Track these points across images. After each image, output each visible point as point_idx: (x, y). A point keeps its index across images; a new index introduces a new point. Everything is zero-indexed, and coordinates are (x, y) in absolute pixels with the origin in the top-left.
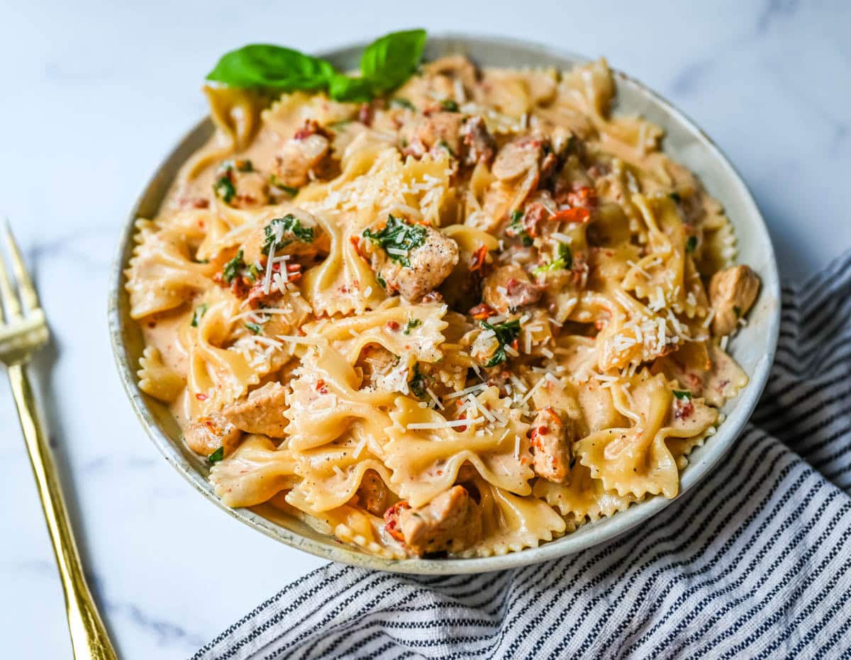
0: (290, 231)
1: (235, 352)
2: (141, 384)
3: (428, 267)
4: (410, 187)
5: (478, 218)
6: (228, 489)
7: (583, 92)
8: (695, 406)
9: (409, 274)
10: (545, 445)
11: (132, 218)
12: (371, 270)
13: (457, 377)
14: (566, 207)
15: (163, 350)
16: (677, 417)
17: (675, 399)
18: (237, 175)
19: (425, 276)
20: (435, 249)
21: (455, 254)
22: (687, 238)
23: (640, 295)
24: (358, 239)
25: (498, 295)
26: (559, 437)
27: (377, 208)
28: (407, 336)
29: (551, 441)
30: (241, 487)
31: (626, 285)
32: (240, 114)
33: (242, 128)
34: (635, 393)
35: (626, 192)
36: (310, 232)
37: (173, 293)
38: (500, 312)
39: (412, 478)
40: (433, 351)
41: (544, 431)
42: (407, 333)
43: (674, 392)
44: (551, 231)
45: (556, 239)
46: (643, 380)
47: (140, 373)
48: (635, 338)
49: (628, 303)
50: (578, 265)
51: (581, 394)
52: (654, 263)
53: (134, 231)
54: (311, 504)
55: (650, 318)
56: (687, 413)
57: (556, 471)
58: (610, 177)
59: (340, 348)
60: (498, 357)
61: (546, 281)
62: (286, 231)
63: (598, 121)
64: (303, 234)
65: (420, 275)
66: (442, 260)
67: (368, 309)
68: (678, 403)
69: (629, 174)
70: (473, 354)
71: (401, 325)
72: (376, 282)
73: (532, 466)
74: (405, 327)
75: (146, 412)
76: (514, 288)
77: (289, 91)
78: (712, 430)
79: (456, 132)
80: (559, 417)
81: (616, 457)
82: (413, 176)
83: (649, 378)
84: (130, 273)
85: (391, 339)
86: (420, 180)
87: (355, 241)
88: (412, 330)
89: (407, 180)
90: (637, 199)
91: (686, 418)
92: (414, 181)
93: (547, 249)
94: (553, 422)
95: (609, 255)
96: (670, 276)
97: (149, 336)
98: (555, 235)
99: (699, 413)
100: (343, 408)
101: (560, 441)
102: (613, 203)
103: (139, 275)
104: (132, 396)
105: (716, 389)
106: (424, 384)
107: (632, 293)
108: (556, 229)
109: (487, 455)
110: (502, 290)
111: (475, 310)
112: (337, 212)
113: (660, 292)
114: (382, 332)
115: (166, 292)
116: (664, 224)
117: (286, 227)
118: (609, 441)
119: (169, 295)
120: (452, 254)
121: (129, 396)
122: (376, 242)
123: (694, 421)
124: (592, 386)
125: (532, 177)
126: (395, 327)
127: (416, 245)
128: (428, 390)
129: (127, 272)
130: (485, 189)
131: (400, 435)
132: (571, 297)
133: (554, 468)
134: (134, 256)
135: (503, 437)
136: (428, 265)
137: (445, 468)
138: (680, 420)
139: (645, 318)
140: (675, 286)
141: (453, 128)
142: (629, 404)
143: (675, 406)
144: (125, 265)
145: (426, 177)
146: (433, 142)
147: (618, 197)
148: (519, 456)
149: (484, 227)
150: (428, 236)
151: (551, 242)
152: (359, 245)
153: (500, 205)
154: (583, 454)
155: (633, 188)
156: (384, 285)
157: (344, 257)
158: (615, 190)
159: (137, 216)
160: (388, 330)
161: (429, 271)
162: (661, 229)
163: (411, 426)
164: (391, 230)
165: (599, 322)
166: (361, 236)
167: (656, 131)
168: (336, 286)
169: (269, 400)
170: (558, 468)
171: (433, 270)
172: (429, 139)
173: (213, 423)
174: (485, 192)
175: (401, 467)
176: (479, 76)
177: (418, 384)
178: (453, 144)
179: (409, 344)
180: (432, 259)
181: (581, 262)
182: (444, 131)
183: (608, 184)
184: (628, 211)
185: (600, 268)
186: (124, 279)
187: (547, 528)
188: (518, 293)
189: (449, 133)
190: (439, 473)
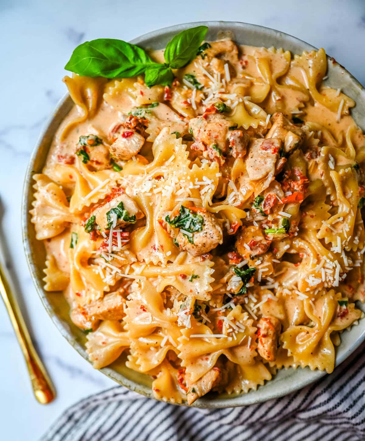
0: (122, 219)
1: (95, 272)
2: (46, 287)
3: (204, 245)
4: (194, 185)
5: (235, 195)
6: (96, 358)
7: (307, 72)
8: (349, 310)
9: (193, 247)
10: (265, 343)
11: (30, 174)
12: (170, 237)
13: (219, 301)
14: (289, 193)
15: (57, 256)
16: (338, 316)
17: (339, 306)
18: (90, 148)
19: (202, 249)
20: (208, 236)
21: (221, 239)
22: (360, 199)
23: (327, 241)
24: (163, 221)
25: (245, 248)
26: (272, 338)
27: (174, 196)
28: (191, 283)
29: (268, 341)
30: (102, 356)
31: (319, 235)
32: (90, 93)
33: (92, 102)
34: (317, 303)
35: (327, 169)
36: (134, 218)
37: (58, 227)
38: (245, 258)
39: (192, 363)
40: (205, 296)
41: (265, 336)
42: (191, 281)
43: (339, 302)
44: (279, 210)
45: (282, 215)
46: (322, 296)
47: (45, 279)
48: (321, 277)
49: (319, 248)
50: (293, 229)
51: (287, 301)
52: (338, 220)
53: (32, 182)
54: (139, 366)
55: (331, 260)
56: (344, 315)
57: (270, 358)
58: (318, 160)
59: (153, 281)
60: (242, 292)
61: (273, 238)
62: (120, 219)
63: (314, 93)
64: (130, 220)
65: (199, 249)
66: (212, 242)
67: (169, 262)
68: (340, 309)
69: (330, 155)
70: (228, 289)
71: (188, 276)
72: (173, 245)
73: (257, 350)
74: (190, 277)
75: (49, 307)
76: (253, 245)
77: (119, 78)
78: (356, 323)
79: (224, 137)
80: (273, 326)
81: (303, 343)
82: (196, 177)
83: (326, 294)
84: (34, 212)
85: (182, 284)
86: (201, 180)
87: (161, 223)
88: (194, 280)
89: (193, 180)
90: (333, 174)
91: (343, 318)
92: (197, 179)
93: (275, 221)
94: (270, 330)
95: (312, 217)
96: (346, 228)
97: (48, 247)
98: (281, 213)
99: (351, 315)
100: (155, 322)
101: (273, 340)
102: (318, 180)
103: (38, 214)
104: (41, 297)
105: (362, 293)
106: (200, 313)
107: (322, 241)
108: (282, 209)
109: (232, 349)
110: (246, 246)
111: (230, 256)
112: (150, 194)
113: (339, 239)
114: (177, 280)
115: (54, 227)
116: (347, 189)
117: (119, 217)
118: (299, 332)
119: (56, 228)
120: (219, 239)
121: (40, 297)
122: (173, 226)
123: (347, 319)
124: (293, 296)
125: (271, 178)
126: (184, 277)
127: (197, 231)
128: (202, 315)
129: (31, 211)
130: (241, 174)
131: (185, 342)
132: (286, 244)
133: (269, 357)
134: (35, 199)
135: (242, 340)
136: (204, 244)
137: (210, 357)
138: (339, 318)
139: (328, 261)
140: (348, 237)
141: (223, 135)
142: (313, 310)
143: (338, 310)
144: (30, 207)
145: (204, 178)
146: (210, 144)
147: (322, 175)
148: (250, 347)
149: (238, 203)
150: (204, 225)
151: (279, 217)
152: (163, 225)
153: (249, 191)
154: (285, 342)
155: (331, 166)
156: (178, 246)
157: (155, 229)
158: (320, 169)
159: (34, 172)
160: (180, 278)
161: (205, 246)
162: (344, 193)
163: (192, 336)
164: (182, 216)
165: (301, 254)
166: (164, 220)
167: (350, 104)
168: (150, 245)
169: (115, 308)
170: (271, 357)
171: (207, 246)
172: (207, 142)
173: (86, 312)
174: (240, 176)
175: (187, 359)
176: (240, 54)
177: (197, 313)
178: (222, 145)
179: (192, 289)
180: (207, 241)
181: (295, 227)
182: (217, 137)
183: (316, 164)
184: (326, 184)
185: (306, 224)
186: (30, 216)
187: (262, 379)
188: (256, 249)
189: (220, 138)
190: (207, 359)
